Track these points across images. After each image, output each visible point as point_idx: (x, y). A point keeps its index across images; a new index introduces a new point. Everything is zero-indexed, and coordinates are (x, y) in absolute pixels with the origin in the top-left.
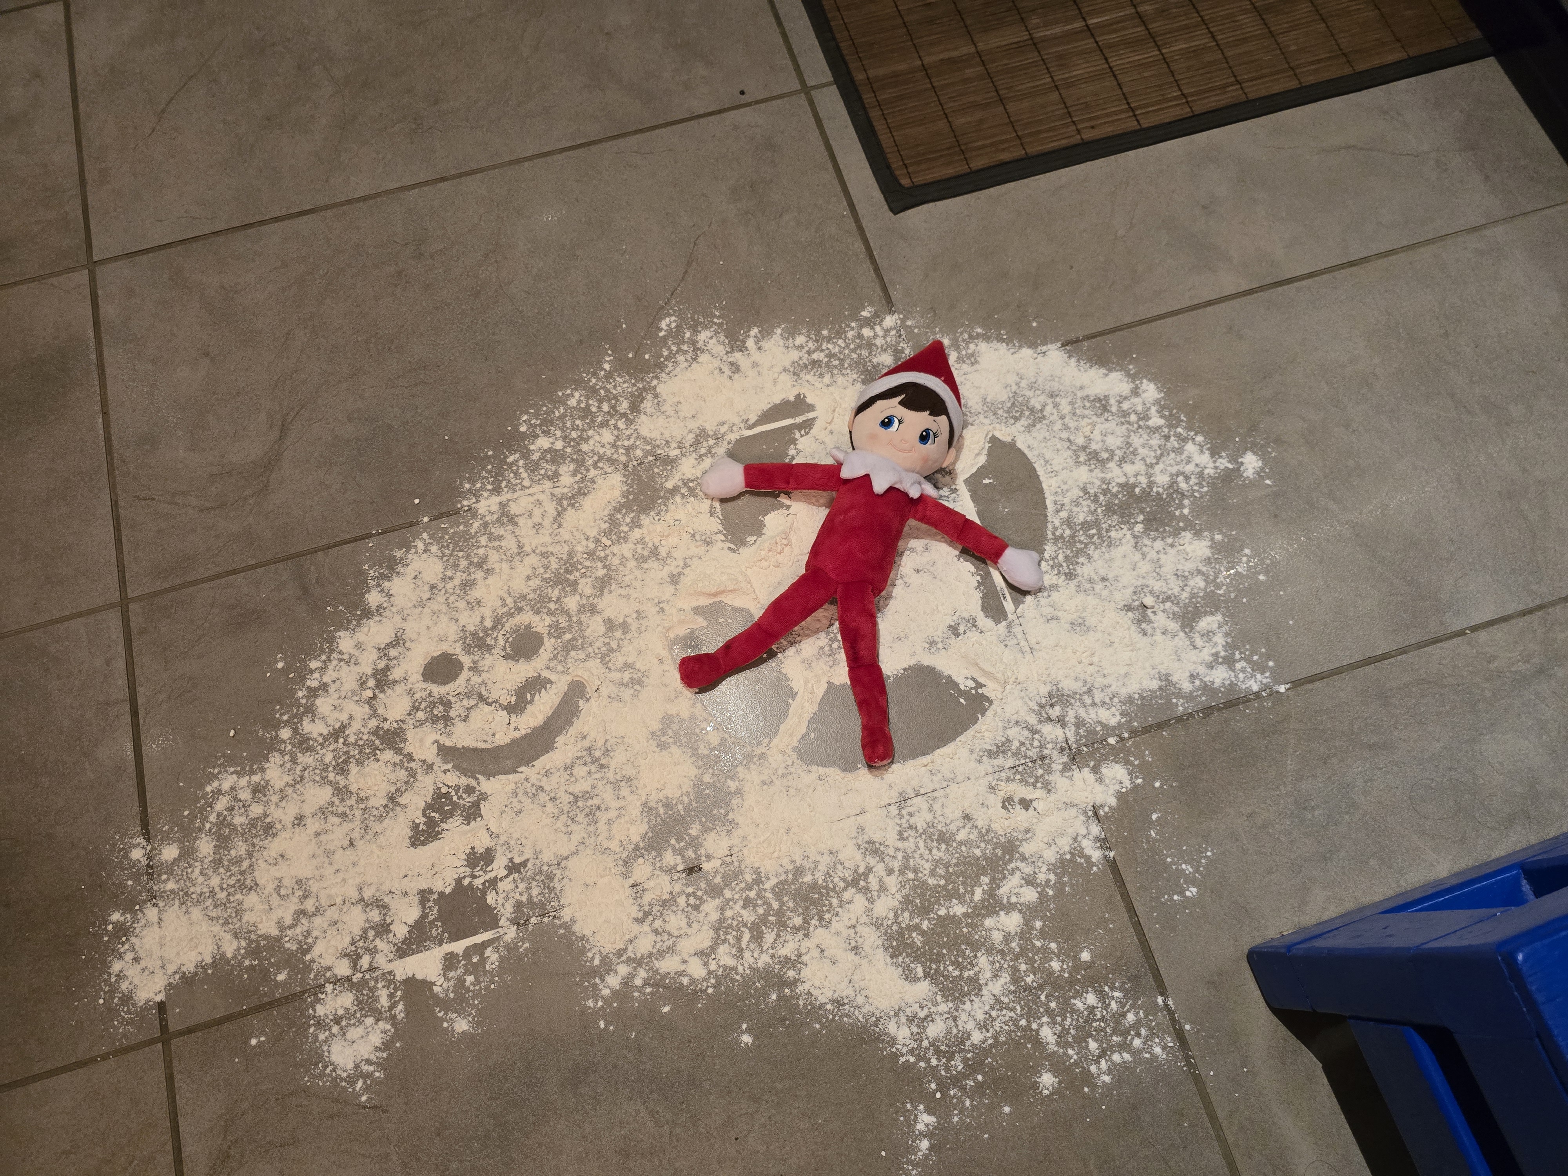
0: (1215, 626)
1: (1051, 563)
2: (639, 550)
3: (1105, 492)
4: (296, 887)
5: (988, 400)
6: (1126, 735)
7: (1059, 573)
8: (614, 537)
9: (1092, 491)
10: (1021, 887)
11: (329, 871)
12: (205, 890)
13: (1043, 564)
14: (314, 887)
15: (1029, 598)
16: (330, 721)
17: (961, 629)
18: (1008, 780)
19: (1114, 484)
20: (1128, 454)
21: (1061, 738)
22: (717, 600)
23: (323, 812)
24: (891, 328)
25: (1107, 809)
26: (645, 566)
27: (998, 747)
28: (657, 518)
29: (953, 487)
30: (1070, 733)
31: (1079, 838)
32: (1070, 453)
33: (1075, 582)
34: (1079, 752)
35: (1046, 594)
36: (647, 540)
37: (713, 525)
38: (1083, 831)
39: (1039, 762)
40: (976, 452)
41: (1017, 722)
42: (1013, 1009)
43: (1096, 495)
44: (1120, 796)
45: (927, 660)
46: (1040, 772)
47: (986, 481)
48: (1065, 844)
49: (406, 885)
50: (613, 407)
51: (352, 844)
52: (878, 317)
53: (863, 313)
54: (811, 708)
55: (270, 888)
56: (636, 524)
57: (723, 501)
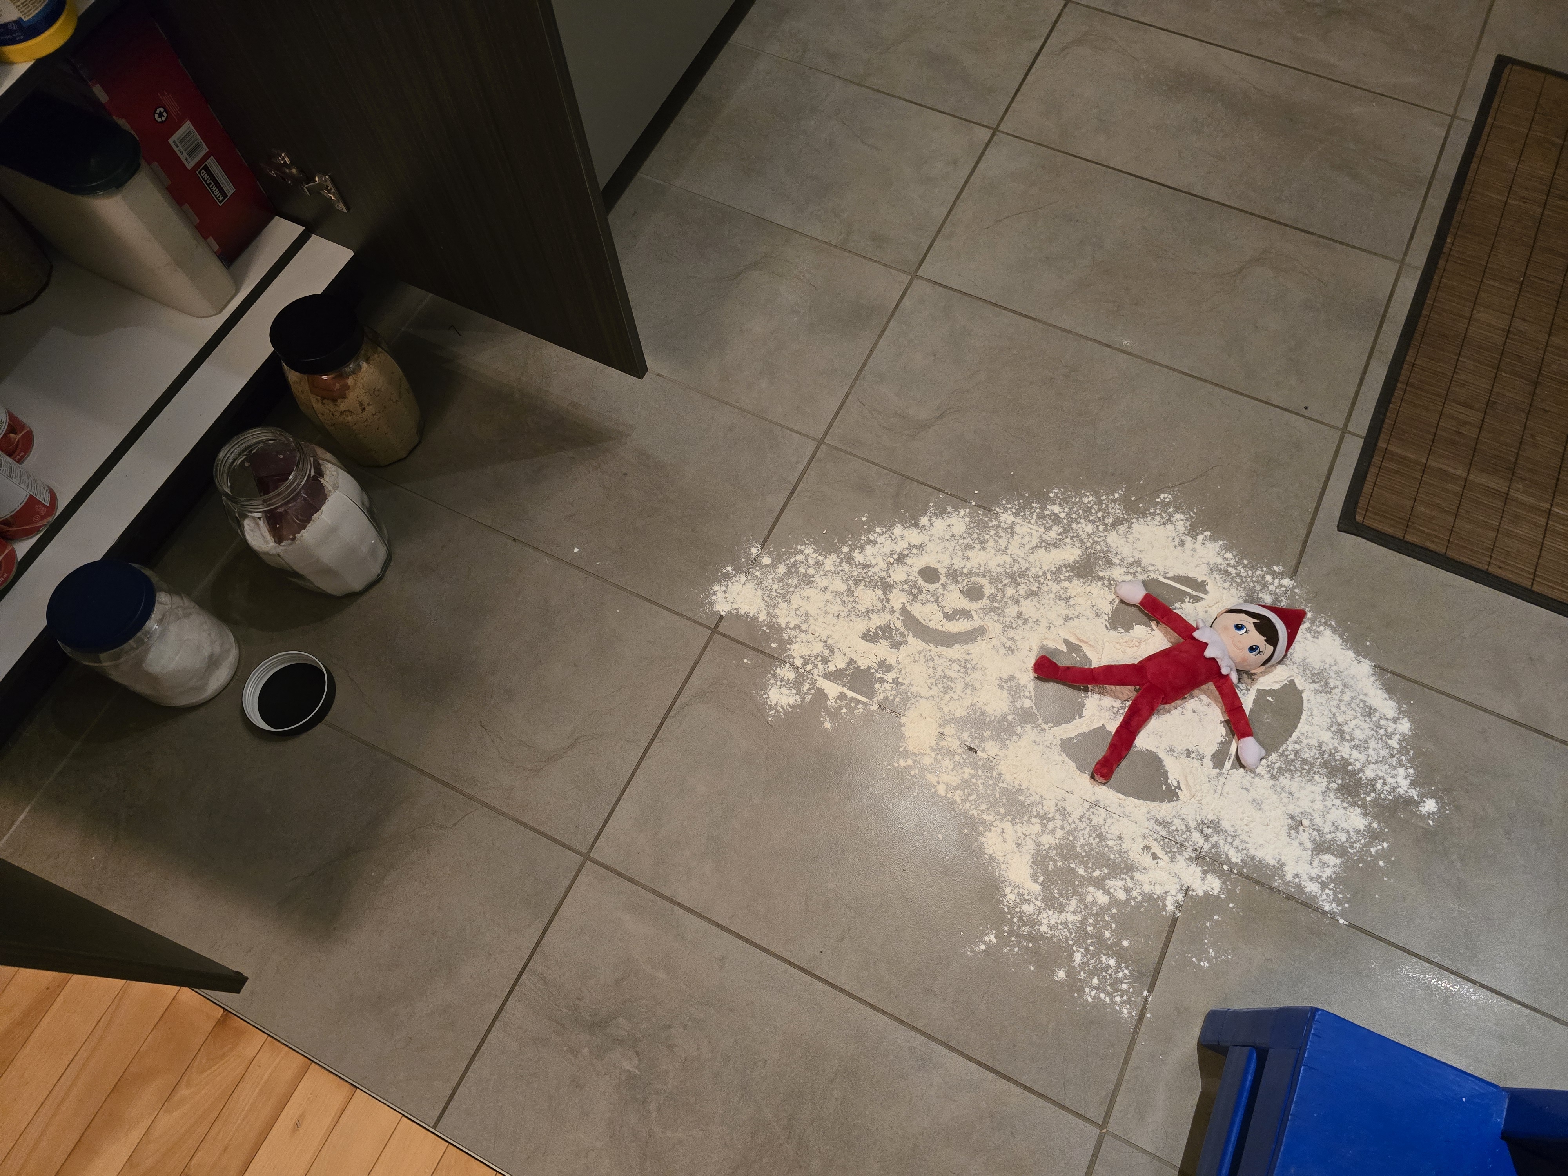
0: (1332, 863)
1: (1269, 763)
2: (1061, 593)
3: (1331, 754)
4: (804, 615)
5: (1306, 661)
6: (1235, 871)
7: (1269, 771)
8: (1054, 577)
9: (1324, 748)
10: (1120, 888)
11: (821, 619)
13: (1264, 760)
14: (811, 621)
15: (1242, 770)
16: (867, 559)
17: (1193, 755)
18: (1156, 839)
19: (1340, 754)
20: (1362, 747)
21: (1200, 844)
22: (1080, 644)
23: (836, 594)
24: (1284, 586)
25: (1194, 894)
26: (1058, 602)
27: (1163, 821)
28: (1082, 584)
29: (1249, 687)
30: (1207, 847)
31: (1168, 894)
32: (1329, 720)
33: (1274, 782)
34: (1204, 858)
35: (1253, 775)
36: (1068, 590)
37: (1109, 610)
38: (1174, 893)
39: (1179, 846)
40: (1277, 680)
41: (1183, 819)
42: (1071, 933)
43: (1324, 752)
44: (1206, 894)
45: (1162, 755)
46: (1175, 850)
47: (1269, 698)
48: (1159, 890)
50: (1104, 517)
51: (838, 617)
52: (1282, 575)
53: (1275, 567)
54: (1085, 729)
55: (795, 606)
56: (1069, 579)
57: (1122, 601)
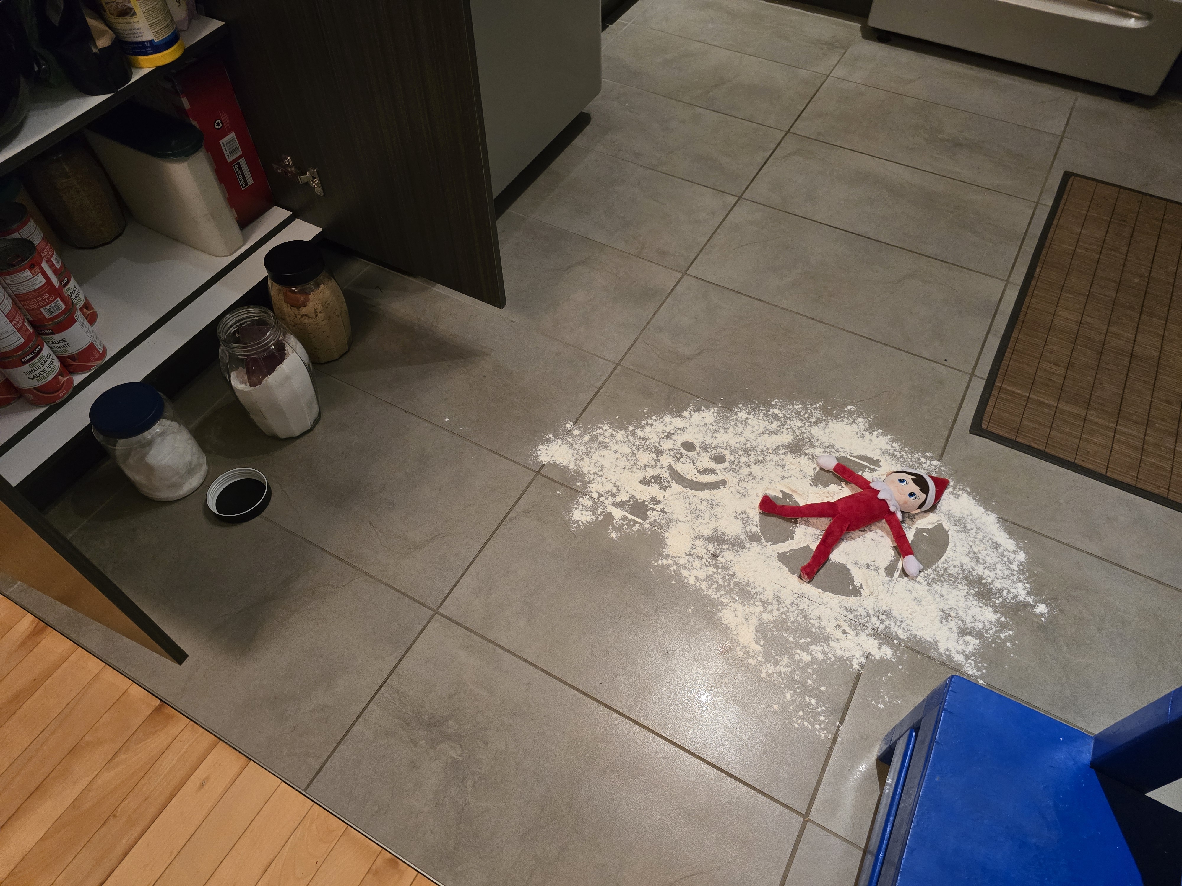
0: (973, 643)
2: (779, 462)
3: (969, 572)
4: (601, 466)
6: (902, 644)
7: (926, 580)
8: (774, 452)
9: (964, 568)
10: (820, 652)
11: (613, 470)
12: (578, 448)
13: (923, 573)
14: (605, 470)
17: (872, 568)
18: (845, 620)
19: (976, 572)
20: (992, 567)
21: (877, 626)
22: (792, 493)
23: (624, 455)
26: (777, 467)
27: (851, 609)
28: (793, 457)
30: (882, 628)
31: (854, 657)
32: (968, 550)
33: (929, 588)
34: (879, 635)
36: (784, 461)
37: (812, 473)
38: (858, 657)
39: (862, 626)
40: (930, 523)
42: (783, 680)
43: (965, 570)
44: (882, 658)
46: (859, 628)
47: (925, 535)
49: (630, 490)
50: (809, 418)
51: (624, 469)
52: (932, 459)
53: (926, 453)
54: (795, 547)
55: (594, 461)
56: (785, 454)
57: (821, 469)
